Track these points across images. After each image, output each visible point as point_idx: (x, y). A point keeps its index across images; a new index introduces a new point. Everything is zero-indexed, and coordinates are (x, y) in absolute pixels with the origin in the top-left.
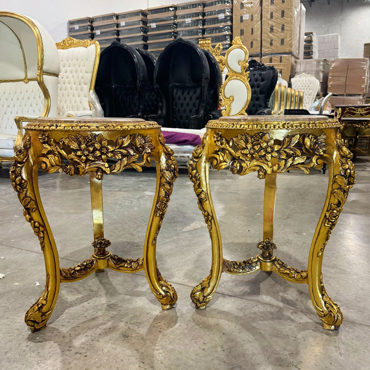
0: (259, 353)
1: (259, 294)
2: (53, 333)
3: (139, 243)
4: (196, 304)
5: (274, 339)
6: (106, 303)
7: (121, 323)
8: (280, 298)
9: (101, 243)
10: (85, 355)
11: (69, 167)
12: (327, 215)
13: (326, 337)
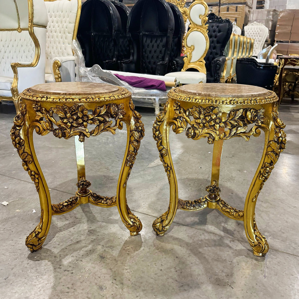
0: (203, 274)
1: (206, 224)
2: (47, 253)
3: (113, 177)
4: (157, 232)
5: (216, 263)
6: (88, 229)
7: (99, 246)
8: (222, 228)
9: (83, 184)
10: (72, 272)
11: (57, 131)
12: (262, 171)
13: (255, 262)
